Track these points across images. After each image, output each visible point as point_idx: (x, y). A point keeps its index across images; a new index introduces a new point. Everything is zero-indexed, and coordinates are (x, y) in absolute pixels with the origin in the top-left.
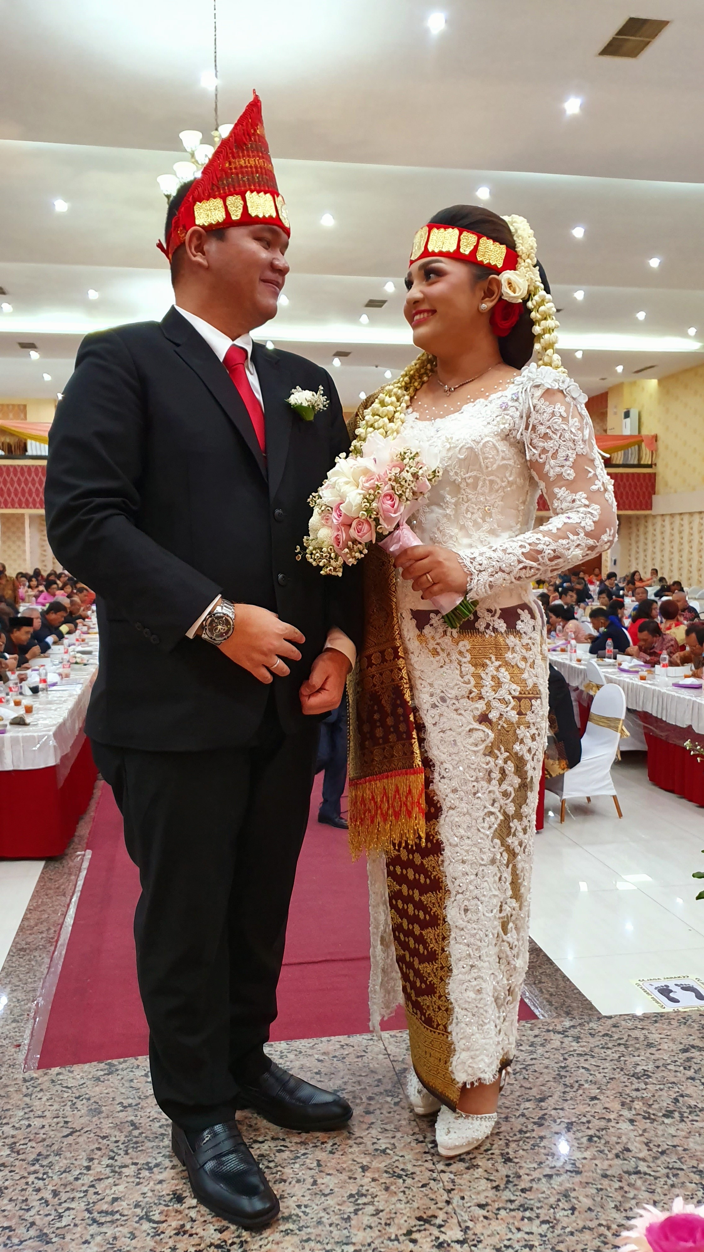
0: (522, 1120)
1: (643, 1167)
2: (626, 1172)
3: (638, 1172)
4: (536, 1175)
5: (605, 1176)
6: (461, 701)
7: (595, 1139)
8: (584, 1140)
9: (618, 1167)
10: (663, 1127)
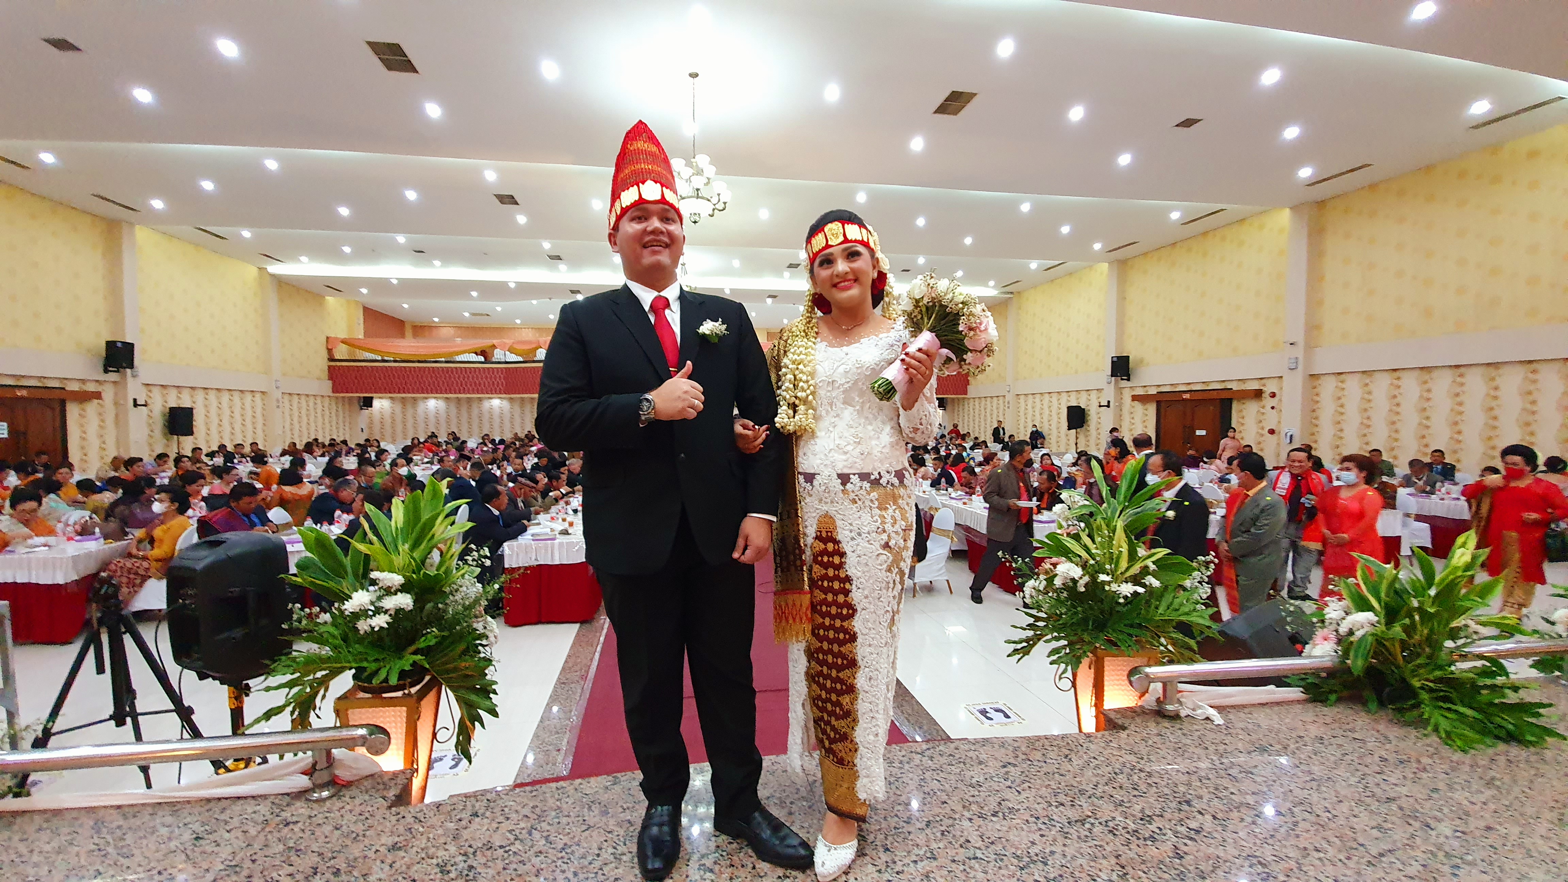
0: (896, 819)
1: (979, 854)
2: (968, 858)
3: (976, 858)
5: (954, 861)
6: (872, 535)
10: (991, 824)
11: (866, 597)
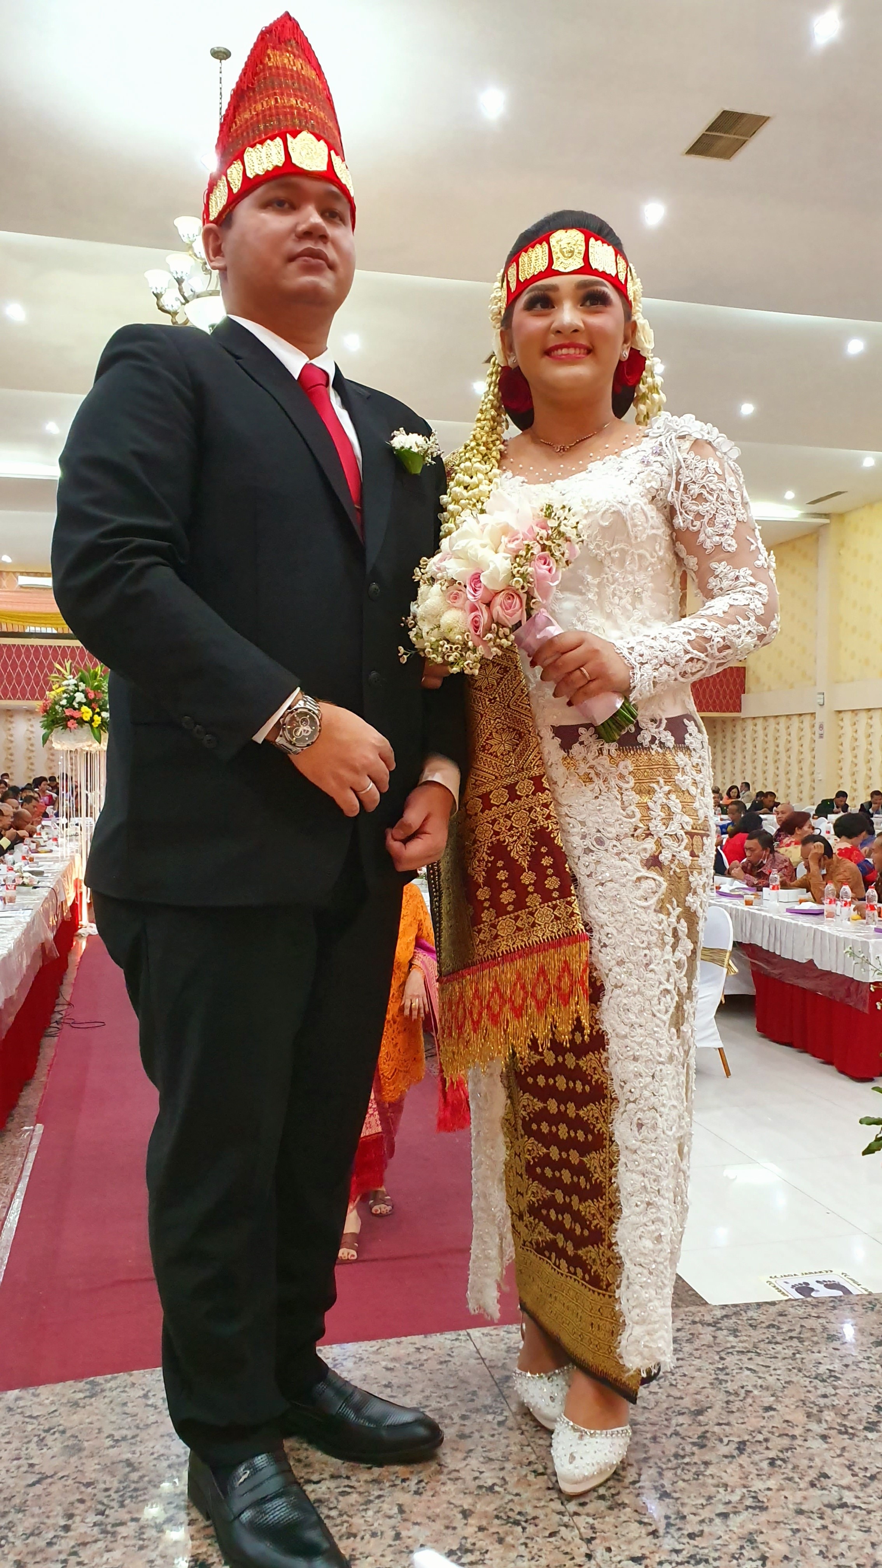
2: (829, 1506)
4: (705, 1514)
6: (624, 841)
7: (779, 1462)
8: (765, 1465)
9: (815, 1499)
11: (621, 963)
